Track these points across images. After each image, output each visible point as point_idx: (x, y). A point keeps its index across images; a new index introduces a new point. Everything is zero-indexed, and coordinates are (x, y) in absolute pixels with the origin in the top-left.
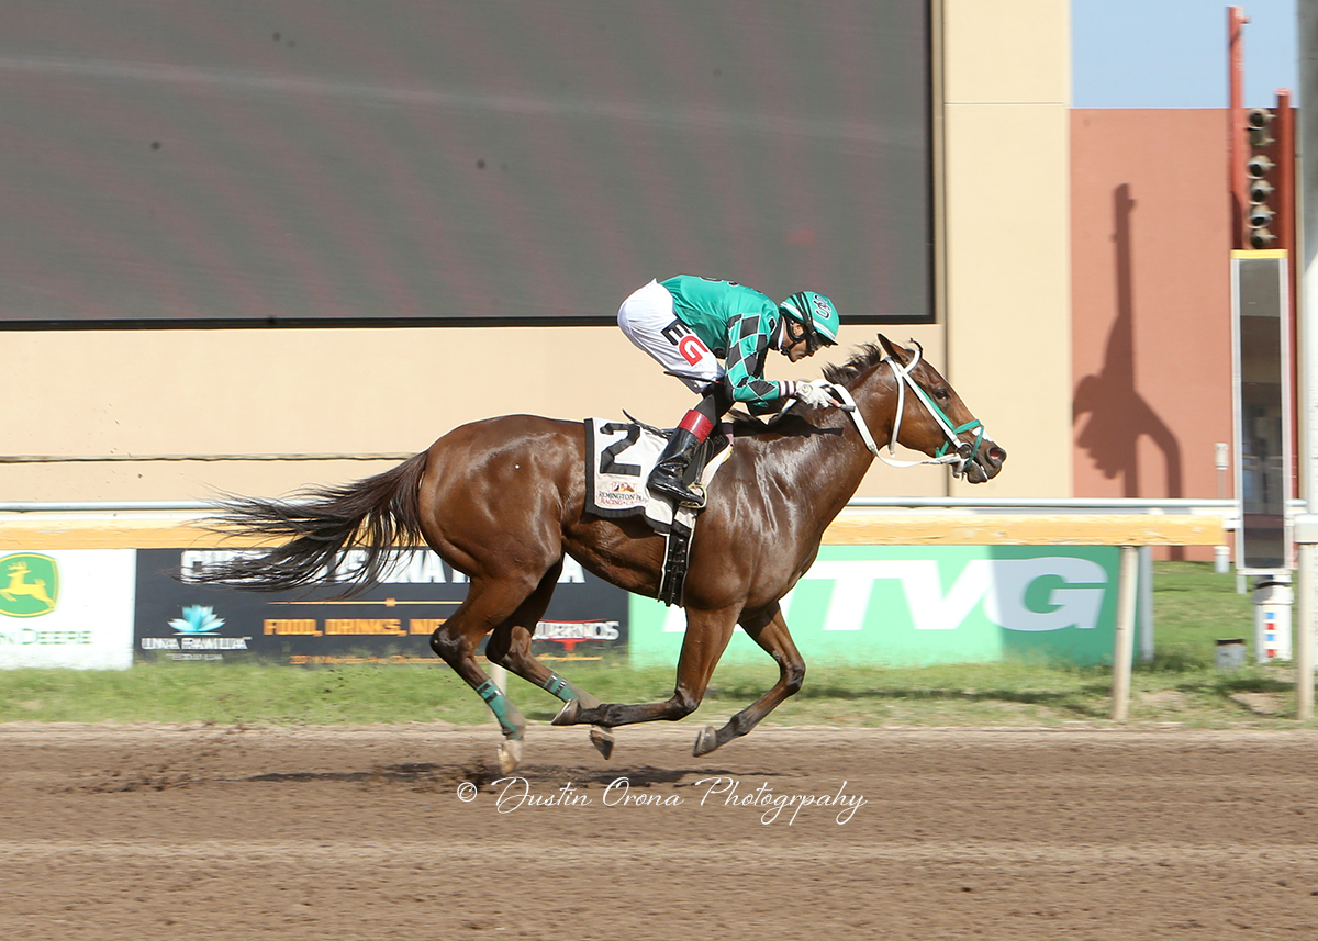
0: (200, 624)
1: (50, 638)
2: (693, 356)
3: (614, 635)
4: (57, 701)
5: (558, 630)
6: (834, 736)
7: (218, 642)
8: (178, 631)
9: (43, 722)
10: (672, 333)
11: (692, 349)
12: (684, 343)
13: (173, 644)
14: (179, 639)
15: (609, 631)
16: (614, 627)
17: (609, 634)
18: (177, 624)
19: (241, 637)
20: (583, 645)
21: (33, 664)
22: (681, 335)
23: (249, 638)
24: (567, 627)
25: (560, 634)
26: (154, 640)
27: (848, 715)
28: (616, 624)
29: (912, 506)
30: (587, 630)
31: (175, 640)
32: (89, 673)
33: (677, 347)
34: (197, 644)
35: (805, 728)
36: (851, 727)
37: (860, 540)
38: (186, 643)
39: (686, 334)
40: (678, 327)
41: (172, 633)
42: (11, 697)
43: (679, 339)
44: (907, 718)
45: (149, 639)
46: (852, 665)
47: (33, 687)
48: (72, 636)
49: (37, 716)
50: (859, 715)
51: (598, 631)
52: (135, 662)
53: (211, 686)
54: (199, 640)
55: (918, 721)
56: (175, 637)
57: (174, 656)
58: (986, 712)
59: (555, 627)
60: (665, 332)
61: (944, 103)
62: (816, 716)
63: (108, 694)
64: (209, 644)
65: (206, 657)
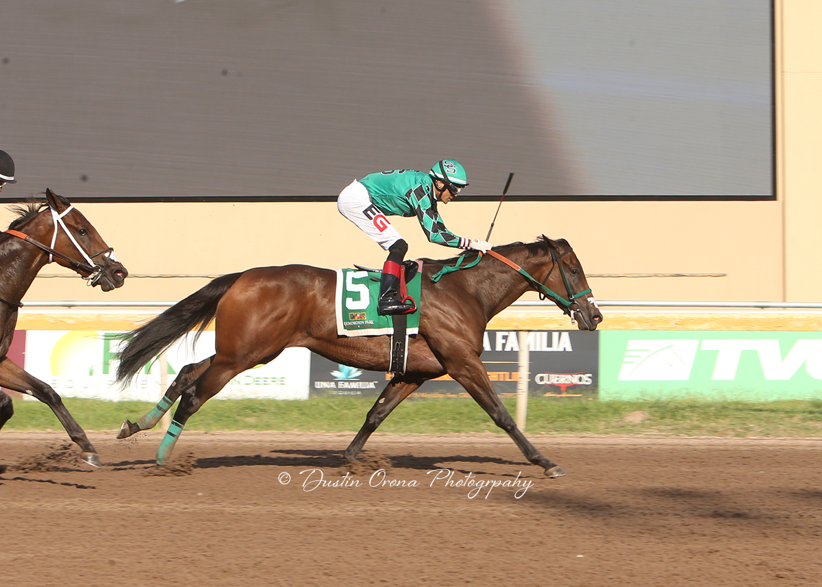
0: (349, 374)
1: (261, 381)
2: (382, 226)
3: (589, 382)
4: (265, 417)
5: (558, 379)
6: (718, 442)
7: (359, 385)
8: (336, 378)
9: (258, 430)
10: (369, 212)
11: (381, 222)
12: (376, 218)
13: (333, 385)
14: (336, 382)
15: (586, 379)
16: (589, 377)
17: (587, 381)
18: (335, 373)
19: (372, 381)
20: (572, 388)
21: (252, 396)
22: (374, 214)
23: (377, 382)
24: (562, 377)
25: (558, 381)
26: (322, 382)
27: (727, 430)
28: (590, 375)
29: (762, 307)
30: (574, 379)
31: (334, 383)
32: (284, 401)
33: (372, 221)
34: (346, 385)
35: (702, 437)
36: (729, 437)
37: (735, 328)
38: (340, 384)
39: (377, 214)
40: (373, 209)
41: (332, 379)
42: (239, 415)
43: (373, 216)
44: (761, 432)
45: (319, 382)
46: (729, 401)
47: (252, 409)
48: (274, 380)
49: (255, 427)
50: (734, 430)
51: (580, 379)
52: (310, 395)
53: (354, 410)
54: (348, 383)
55: (768, 434)
56: (334, 381)
57: (335, 393)
58: (807, 429)
59: (555, 377)
60: (365, 212)
61: (783, 72)
62: (708, 431)
63: (295, 414)
64: (354, 385)
65: (352, 393)
